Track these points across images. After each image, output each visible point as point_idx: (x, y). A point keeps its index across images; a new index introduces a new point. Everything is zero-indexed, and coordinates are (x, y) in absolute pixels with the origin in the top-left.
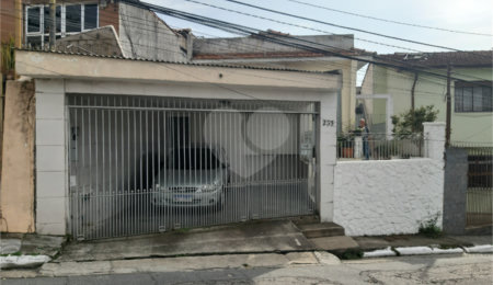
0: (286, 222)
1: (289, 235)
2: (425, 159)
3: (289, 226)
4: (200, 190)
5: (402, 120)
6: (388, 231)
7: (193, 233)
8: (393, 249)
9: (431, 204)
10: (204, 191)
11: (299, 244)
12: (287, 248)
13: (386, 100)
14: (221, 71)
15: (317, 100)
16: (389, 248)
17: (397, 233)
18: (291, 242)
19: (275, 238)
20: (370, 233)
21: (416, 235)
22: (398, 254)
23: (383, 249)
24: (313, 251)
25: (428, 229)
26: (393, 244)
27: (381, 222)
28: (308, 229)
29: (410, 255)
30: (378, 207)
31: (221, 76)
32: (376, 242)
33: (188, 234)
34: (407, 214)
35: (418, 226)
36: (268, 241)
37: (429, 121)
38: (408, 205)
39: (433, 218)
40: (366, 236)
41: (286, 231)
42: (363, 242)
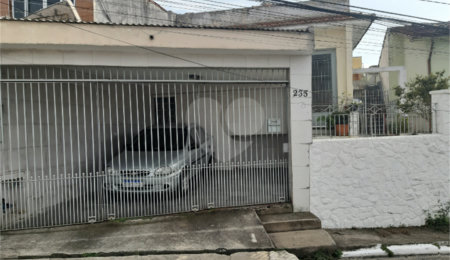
0: (247, 211)
1: (246, 228)
2: (433, 135)
3: (250, 217)
4: (152, 174)
5: (407, 91)
6: (385, 222)
7: (128, 225)
8: (384, 247)
9: (442, 190)
10: (156, 175)
11: (254, 240)
12: (238, 245)
13: (398, 72)
14: (152, 32)
15: (286, 66)
16: (379, 245)
17: (397, 225)
18: (245, 237)
19: (226, 233)
20: (359, 225)
21: (422, 227)
22: (390, 255)
23: (370, 247)
24: (269, 250)
25: (437, 220)
26: (385, 240)
27: (375, 212)
28: (273, 221)
29: (406, 256)
30: (371, 194)
31: (152, 37)
32: (365, 237)
33: (123, 226)
34: (409, 203)
35: (425, 217)
36: (216, 236)
37: (439, 88)
38: (410, 191)
39: (444, 207)
40: (354, 229)
41: (244, 223)
42: (347, 237)
